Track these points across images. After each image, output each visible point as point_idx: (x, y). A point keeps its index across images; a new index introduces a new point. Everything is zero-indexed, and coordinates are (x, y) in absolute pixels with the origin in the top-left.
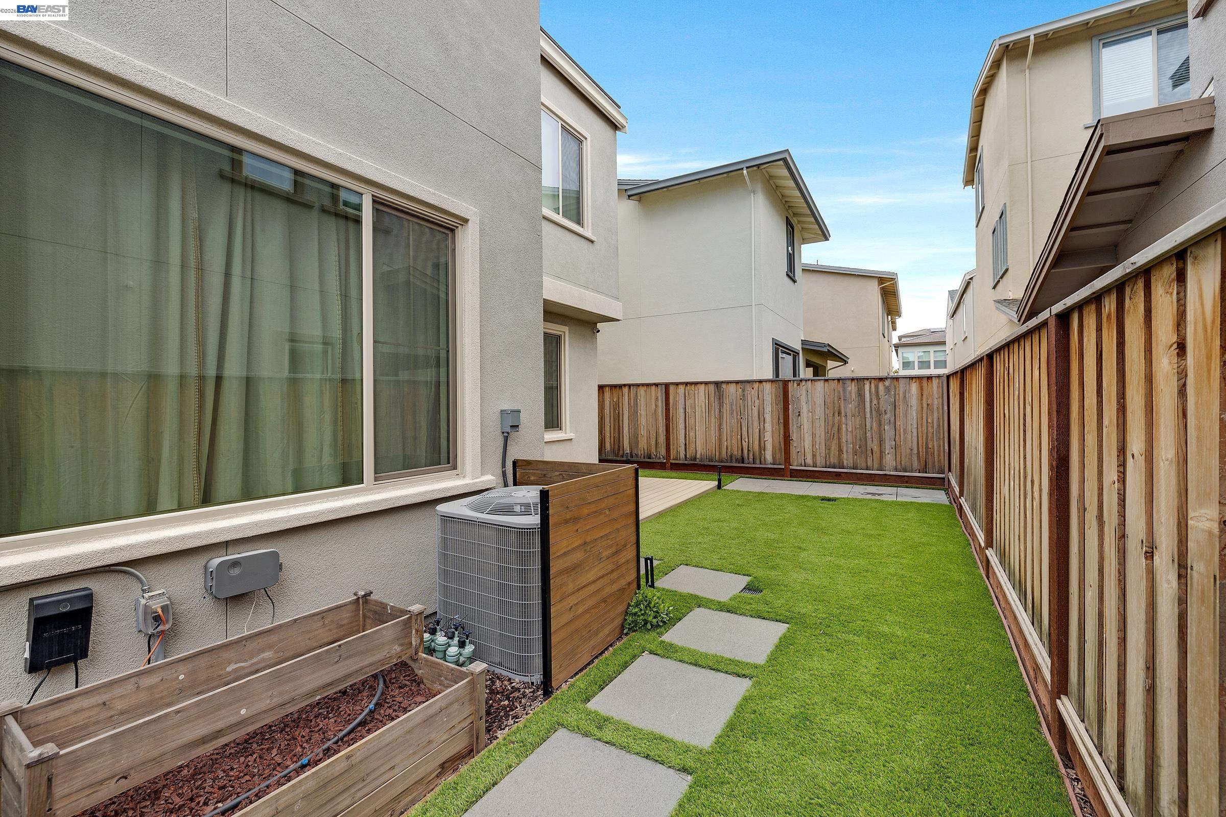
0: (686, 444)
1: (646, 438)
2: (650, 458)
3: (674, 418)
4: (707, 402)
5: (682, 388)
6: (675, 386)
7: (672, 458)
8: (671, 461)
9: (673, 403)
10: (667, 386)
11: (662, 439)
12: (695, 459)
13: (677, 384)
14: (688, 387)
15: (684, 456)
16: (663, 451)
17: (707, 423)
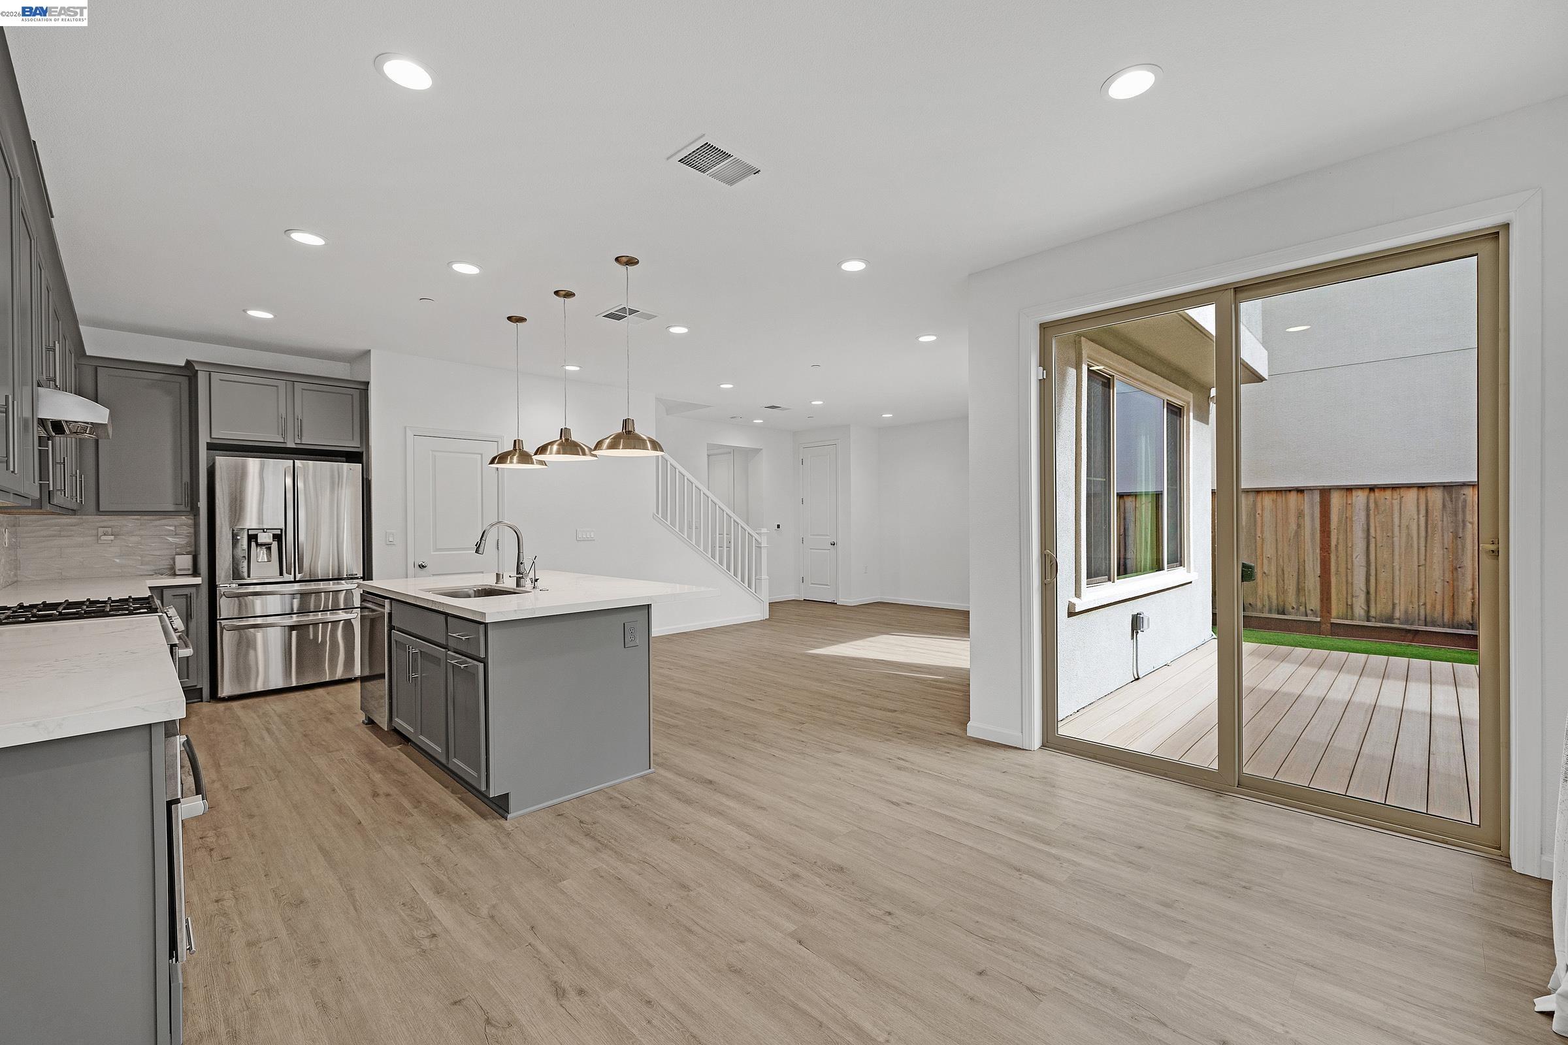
0: (1368, 593)
1: (1274, 579)
2: (1283, 613)
3: (1341, 548)
4: (1422, 520)
5: (1360, 498)
6: (1343, 493)
7: (1334, 613)
8: (1333, 621)
9: (1340, 521)
10: (1325, 492)
11: (1312, 582)
12: (1390, 619)
13: (1349, 489)
14: (1377, 493)
15: (1362, 613)
16: (1314, 602)
17: (1422, 557)
